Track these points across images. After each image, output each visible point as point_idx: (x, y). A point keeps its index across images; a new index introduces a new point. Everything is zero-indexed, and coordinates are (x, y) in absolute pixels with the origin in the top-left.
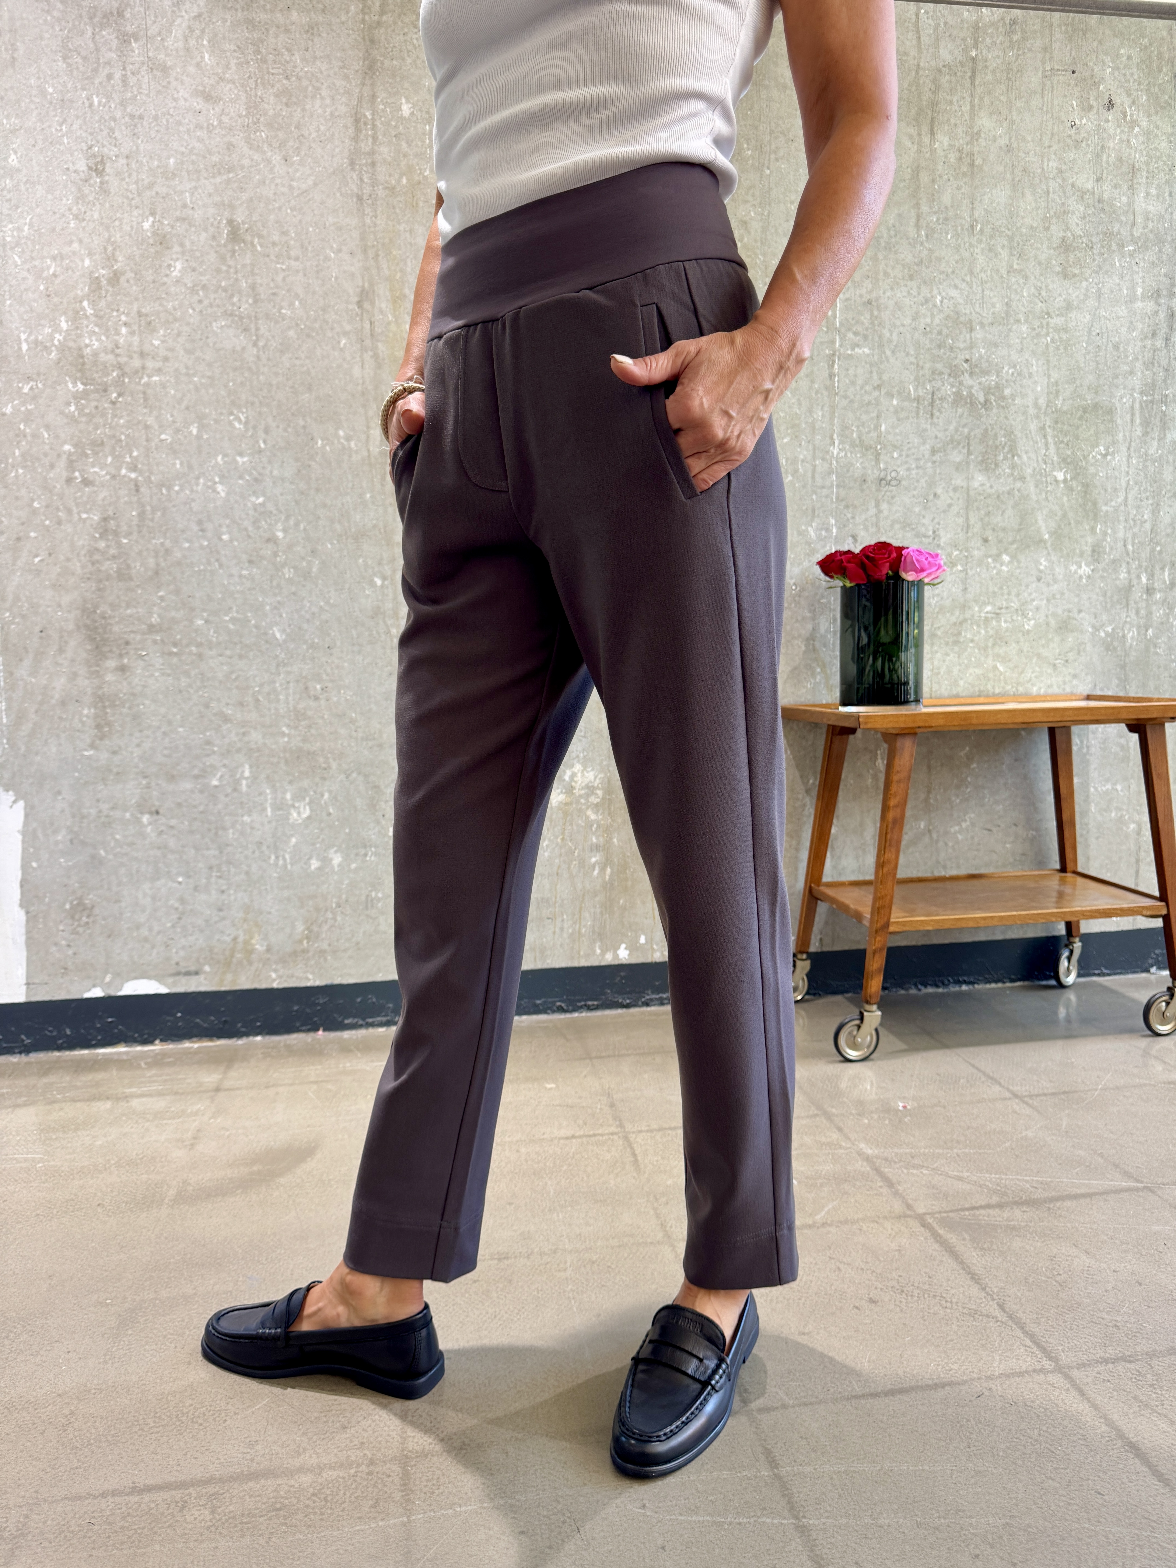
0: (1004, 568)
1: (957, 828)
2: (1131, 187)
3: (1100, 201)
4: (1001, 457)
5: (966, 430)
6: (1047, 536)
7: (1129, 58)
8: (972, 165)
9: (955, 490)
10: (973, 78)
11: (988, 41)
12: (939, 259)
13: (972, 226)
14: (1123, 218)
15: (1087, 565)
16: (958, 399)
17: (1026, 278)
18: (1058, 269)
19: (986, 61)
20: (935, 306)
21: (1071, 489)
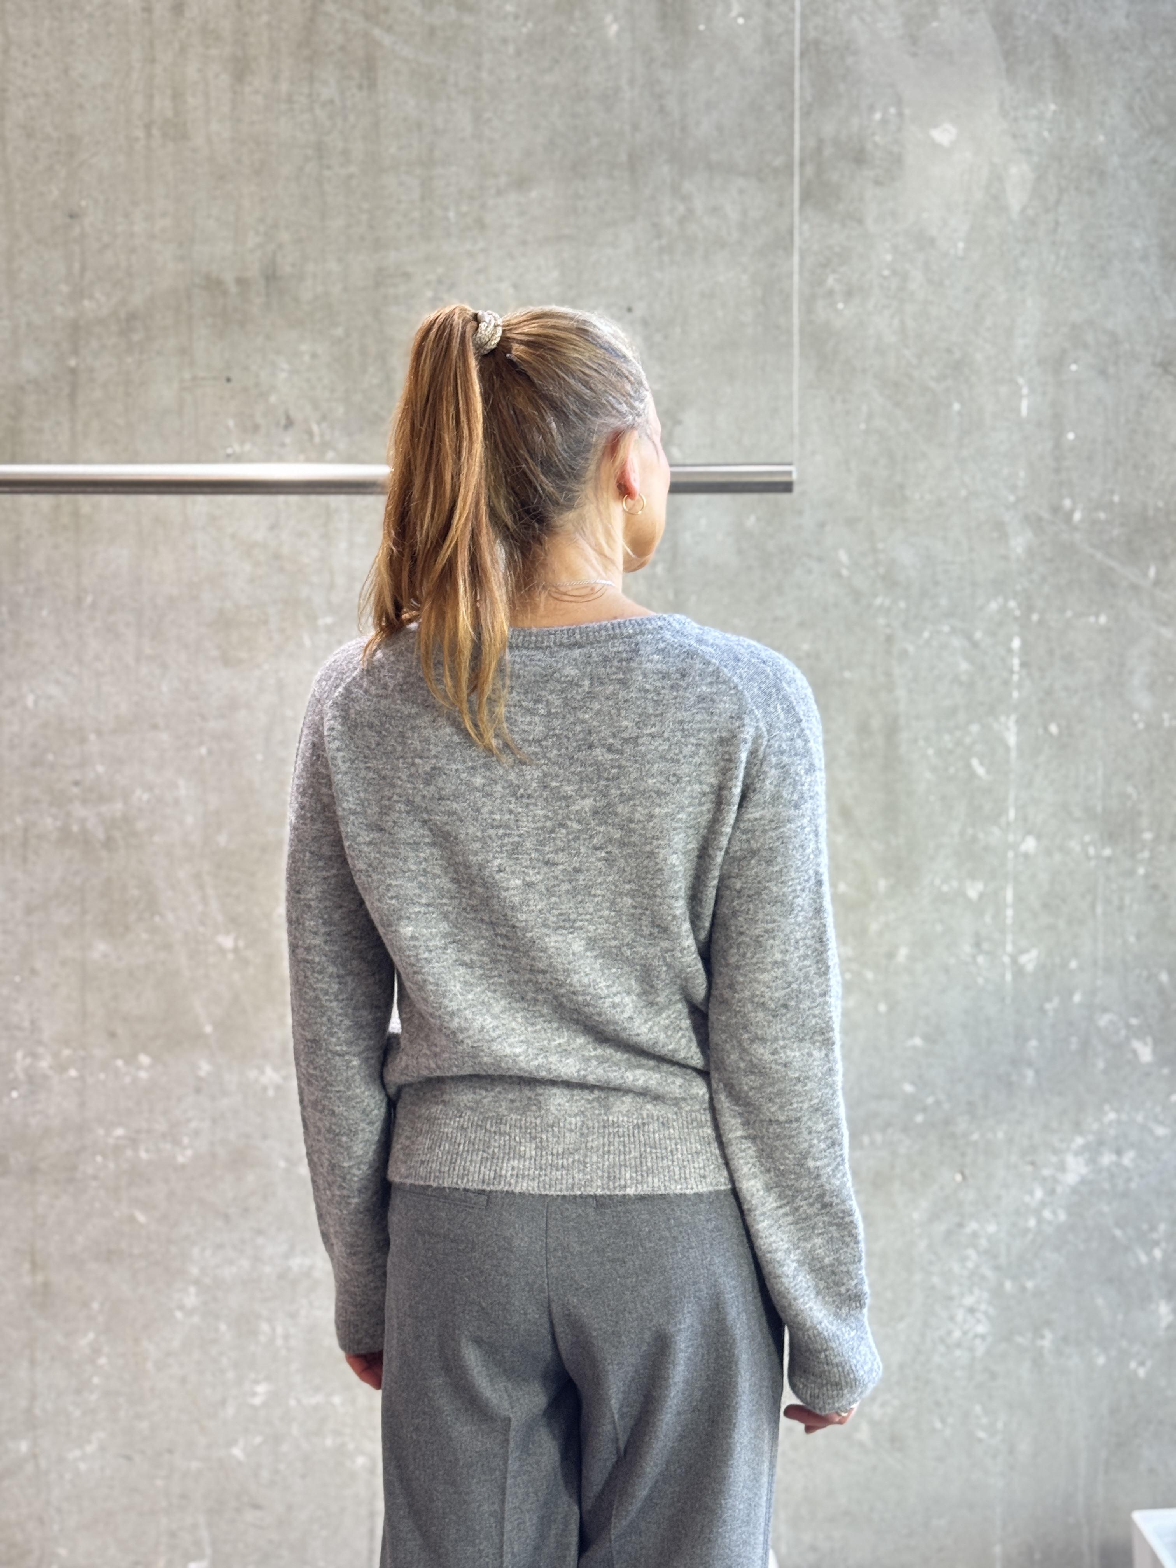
0: (143, 1075)
1: (77, 1453)
2: (325, 536)
3: (277, 556)
4: (132, 917)
5: (78, 881)
6: (208, 1029)
7: (314, 356)
8: (76, 514)
9: (63, 963)
10: (72, 396)
11: (95, 344)
12: (30, 645)
13: (79, 600)
14: (315, 579)
15: (276, 1069)
16: (65, 837)
17: (164, 666)
18: (214, 653)
19: (91, 370)
20: (25, 708)
21: (246, 962)
